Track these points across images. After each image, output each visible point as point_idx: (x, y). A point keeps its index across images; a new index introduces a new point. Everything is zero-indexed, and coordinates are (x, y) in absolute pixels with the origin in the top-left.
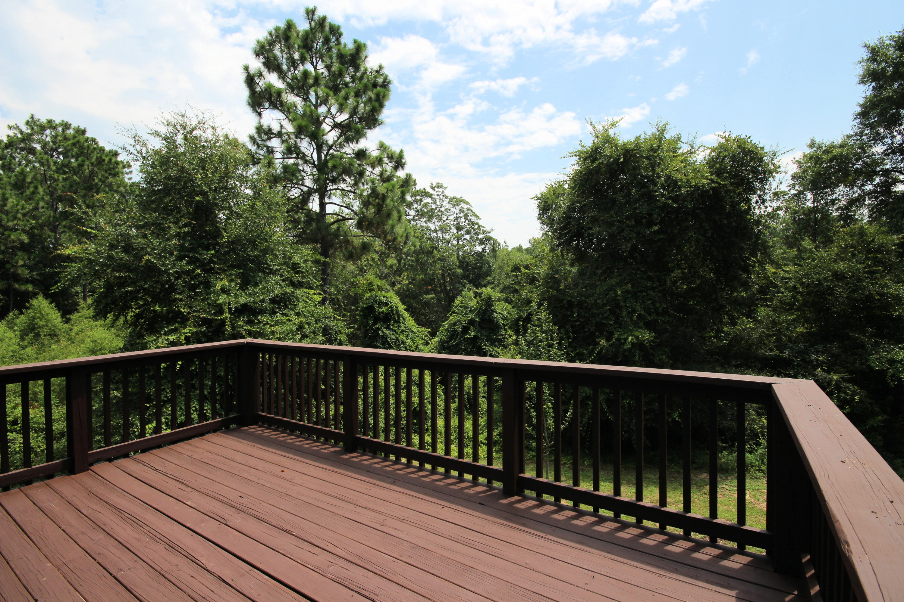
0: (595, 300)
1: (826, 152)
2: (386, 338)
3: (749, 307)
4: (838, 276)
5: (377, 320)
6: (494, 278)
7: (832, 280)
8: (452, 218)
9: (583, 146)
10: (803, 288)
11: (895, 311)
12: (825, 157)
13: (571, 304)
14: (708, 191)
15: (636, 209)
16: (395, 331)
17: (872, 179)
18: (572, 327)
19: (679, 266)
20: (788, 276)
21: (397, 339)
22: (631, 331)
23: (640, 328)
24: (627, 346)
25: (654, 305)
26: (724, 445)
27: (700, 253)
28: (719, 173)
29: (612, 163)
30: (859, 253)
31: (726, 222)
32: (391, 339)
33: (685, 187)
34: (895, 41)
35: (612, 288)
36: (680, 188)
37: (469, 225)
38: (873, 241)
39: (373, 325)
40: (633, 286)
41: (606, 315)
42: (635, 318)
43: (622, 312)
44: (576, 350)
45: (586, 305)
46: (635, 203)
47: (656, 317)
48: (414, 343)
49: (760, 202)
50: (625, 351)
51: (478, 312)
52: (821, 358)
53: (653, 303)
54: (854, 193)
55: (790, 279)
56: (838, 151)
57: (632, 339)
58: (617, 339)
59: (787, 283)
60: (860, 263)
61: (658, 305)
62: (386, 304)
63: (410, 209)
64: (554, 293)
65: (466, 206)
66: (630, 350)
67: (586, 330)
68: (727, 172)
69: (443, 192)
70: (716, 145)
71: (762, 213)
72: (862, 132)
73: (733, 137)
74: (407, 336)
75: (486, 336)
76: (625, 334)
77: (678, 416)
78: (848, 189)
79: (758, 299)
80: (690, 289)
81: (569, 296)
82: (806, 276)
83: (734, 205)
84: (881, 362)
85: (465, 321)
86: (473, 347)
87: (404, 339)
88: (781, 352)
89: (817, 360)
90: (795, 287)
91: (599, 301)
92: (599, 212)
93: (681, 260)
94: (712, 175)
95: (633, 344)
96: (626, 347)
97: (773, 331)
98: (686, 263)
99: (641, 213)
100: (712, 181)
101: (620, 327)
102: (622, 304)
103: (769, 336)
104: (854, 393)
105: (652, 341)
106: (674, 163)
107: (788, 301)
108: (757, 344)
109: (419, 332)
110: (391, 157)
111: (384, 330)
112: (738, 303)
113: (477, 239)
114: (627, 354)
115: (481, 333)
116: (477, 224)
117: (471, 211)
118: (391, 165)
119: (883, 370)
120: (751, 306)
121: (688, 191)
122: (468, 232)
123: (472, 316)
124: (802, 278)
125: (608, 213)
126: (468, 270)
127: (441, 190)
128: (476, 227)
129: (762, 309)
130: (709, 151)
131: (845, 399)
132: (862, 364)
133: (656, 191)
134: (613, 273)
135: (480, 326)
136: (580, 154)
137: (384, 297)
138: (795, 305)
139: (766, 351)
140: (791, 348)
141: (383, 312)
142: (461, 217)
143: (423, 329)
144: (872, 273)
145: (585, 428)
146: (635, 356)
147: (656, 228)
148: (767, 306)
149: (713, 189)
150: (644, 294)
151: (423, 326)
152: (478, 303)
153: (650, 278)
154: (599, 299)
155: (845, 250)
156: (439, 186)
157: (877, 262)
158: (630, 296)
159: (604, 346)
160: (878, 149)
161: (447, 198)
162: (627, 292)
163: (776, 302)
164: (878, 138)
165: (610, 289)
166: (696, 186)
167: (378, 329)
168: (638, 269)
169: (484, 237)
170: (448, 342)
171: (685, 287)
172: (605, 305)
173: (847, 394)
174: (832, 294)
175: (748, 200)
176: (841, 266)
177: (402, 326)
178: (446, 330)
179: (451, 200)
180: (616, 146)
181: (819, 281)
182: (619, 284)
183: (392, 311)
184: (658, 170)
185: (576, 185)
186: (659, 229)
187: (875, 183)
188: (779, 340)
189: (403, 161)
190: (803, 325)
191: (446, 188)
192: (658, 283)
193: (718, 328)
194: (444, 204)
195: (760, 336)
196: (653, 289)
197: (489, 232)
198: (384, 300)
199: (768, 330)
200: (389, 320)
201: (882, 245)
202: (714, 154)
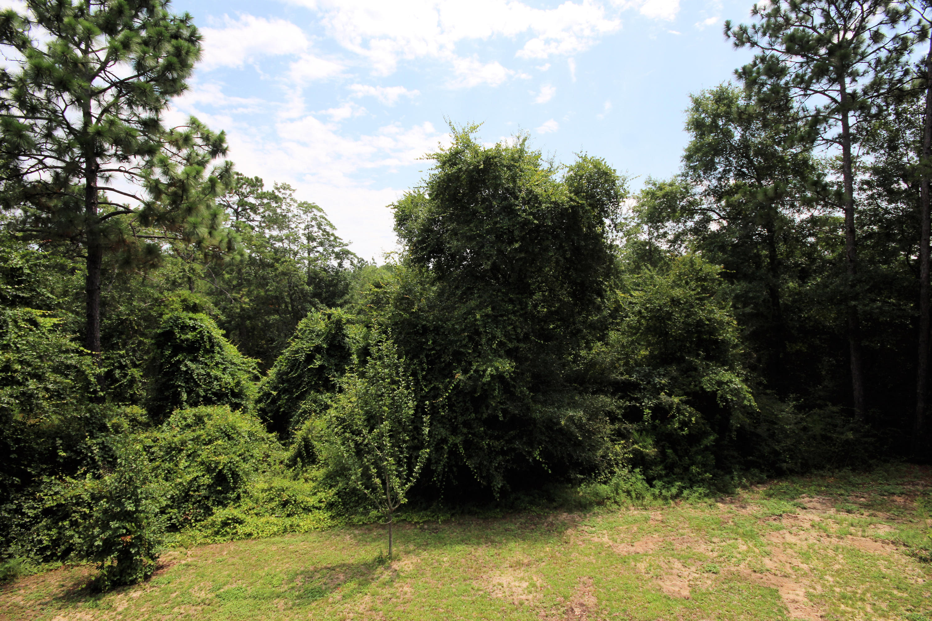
0: (453, 325)
1: (661, 189)
2: (191, 374)
3: (602, 331)
4: (675, 302)
5: (177, 349)
6: (352, 296)
7: (670, 306)
8: (303, 226)
9: (442, 150)
10: (647, 313)
11: (720, 335)
12: (660, 194)
13: (425, 329)
14: (567, 209)
15: (496, 223)
16: (206, 364)
17: (692, 218)
18: (427, 356)
19: (540, 288)
20: (635, 301)
21: (208, 375)
22: (491, 361)
23: (500, 356)
24: (487, 379)
25: (515, 331)
26: (582, 476)
27: (559, 276)
28: (577, 193)
29: (472, 171)
30: (691, 280)
31: (583, 243)
32: (198, 374)
33: (545, 203)
34: (713, 95)
35: (470, 312)
36: (540, 204)
37: (323, 235)
38: (701, 270)
39: (171, 356)
40: (493, 309)
41: (464, 342)
42: (494, 346)
43: (481, 339)
44: (431, 383)
45: (442, 330)
46: (496, 217)
47: (517, 344)
48: (233, 379)
49: (612, 226)
50: (484, 384)
51: (327, 337)
52: (663, 382)
53: (515, 328)
54: (679, 228)
55: (636, 303)
56: (668, 189)
57: (491, 371)
58: (475, 371)
59: (633, 307)
60: (693, 290)
61: (519, 331)
62: (194, 329)
63: (255, 212)
64: (406, 316)
65: (319, 214)
66: (489, 383)
67: (442, 360)
68: (584, 192)
69: (290, 195)
70: (574, 164)
71: (614, 237)
72: (687, 173)
73: (589, 158)
74: (224, 369)
75: (336, 365)
76: (484, 364)
77: (539, 455)
78: (675, 224)
79: (610, 324)
80: (550, 312)
81: (424, 320)
82: (649, 301)
83: (591, 227)
84: (711, 384)
85: (309, 347)
86: (319, 379)
87: (219, 374)
88: (631, 376)
89: (660, 383)
90: (640, 312)
91: (457, 326)
92: (457, 225)
93: (542, 282)
94: (570, 193)
95: (492, 376)
96: (484, 380)
97: (622, 354)
98: (546, 286)
99: (502, 228)
100: (571, 199)
101: (479, 356)
102: (481, 330)
103: (619, 359)
104: (691, 415)
105: (514, 372)
106: (536, 178)
107: (634, 325)
108: (609, 368)
109: (243, 363)
110: (206, 138)
111: (189, 363)
112: (592, 326)
113: (333, 252)
114: (486, 387)
115: (329, 361)
116: (333, 235)
117: (326, 220)
118: (206, 148)
119: (713, 391)
120: (604, 330)
121: (548, 207)
122: (321, 244)
123: (318, 342)
124: (646, 304)
125: (468, 226)
126: (320, 288)
127: (288, 192)
128: (332, 238)
129: (613, 332)
130: (567, 169)
131: (684, 421)
132: (696, 386)
133: (517, 205)
134: (472, 294)
135: (328, 353)
136: (438, 157)
137: (190, 319)
138: (640, 329)
139: (617, 376)
140: (637, 371)
141: (187, 340)
142: (313, 226)
143: (250, 359)
144: (701, 299)
145: (440, 477)
146: (495, 390)
147: (517, 245)
148: (618, 330)
149: (572, 207)
150: (505, 318)
151: (250, 355)
152: (327, 326)
153: (511, 301)
154: (457, 323)
155: (679, 277)
156: (286, 187)
157: (704, 290)
158: (490, 320)
159: (460, 380)
160: (700, 189)
161: (295, 201)
162: (487, 316)
163: (624, 326)
164: (698, 180)
165: (469, 313)
166: (555, 203)
167: (179, 362)
168: (499, 290)
169: (341, 251)
170: (287, 373)
171: (545, 310)
172: (463, 331)
173: (684, 415)
174: (670, 319)
175: (602, 223)
176: (677, 292)
177: (218, 358)
178: (286, 359)
179: (301, 205)
180: (476, 152)
181: (660, 306)
182: (479, 307)
183: (202, 338)
184: (519, 183)
185: (433, 192)
186: (520, 246)
187: (695, 220)
188: (627, 364)
189: (225, 145)
190: (647, 349)
191: (294, 190)
192: (519, 307)
193: (576, 353)
194: (292, 209)
195: (612, 360)
196: (514, 313)
197: (347, 245)
198: (191, 323)
199: (618, 353)
200: (198, 350)
201: (708, 274)
202: (571, 173)
